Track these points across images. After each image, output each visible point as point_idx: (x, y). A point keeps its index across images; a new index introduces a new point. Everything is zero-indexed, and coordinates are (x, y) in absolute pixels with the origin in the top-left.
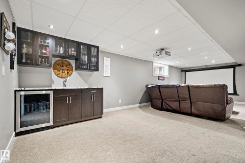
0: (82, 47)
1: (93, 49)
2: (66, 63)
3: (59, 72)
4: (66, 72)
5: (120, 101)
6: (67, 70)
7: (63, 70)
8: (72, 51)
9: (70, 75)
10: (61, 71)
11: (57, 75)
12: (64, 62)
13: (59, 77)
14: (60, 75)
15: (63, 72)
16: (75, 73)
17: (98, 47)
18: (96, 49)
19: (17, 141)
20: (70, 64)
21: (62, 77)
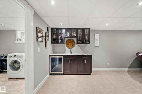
0: (79, 30)
1: (86, 30)
2: (72, 40)
3: (68, 46)
4: (72, 45)
5: (108, 64)
6: (72, 44)
7: (70, 44)
8: (74, 34)
9: (74, 47)
10: (69, 45)
11: (68, 47)
12: (71, 40)
13: (68, 48)
14: (69, 47)
15: (70, 45)
16: (76, 46)
17: (89, 29)
18: (88, 30)
19: (49, 77)
20: (73, 41)
21: (70, 48)
